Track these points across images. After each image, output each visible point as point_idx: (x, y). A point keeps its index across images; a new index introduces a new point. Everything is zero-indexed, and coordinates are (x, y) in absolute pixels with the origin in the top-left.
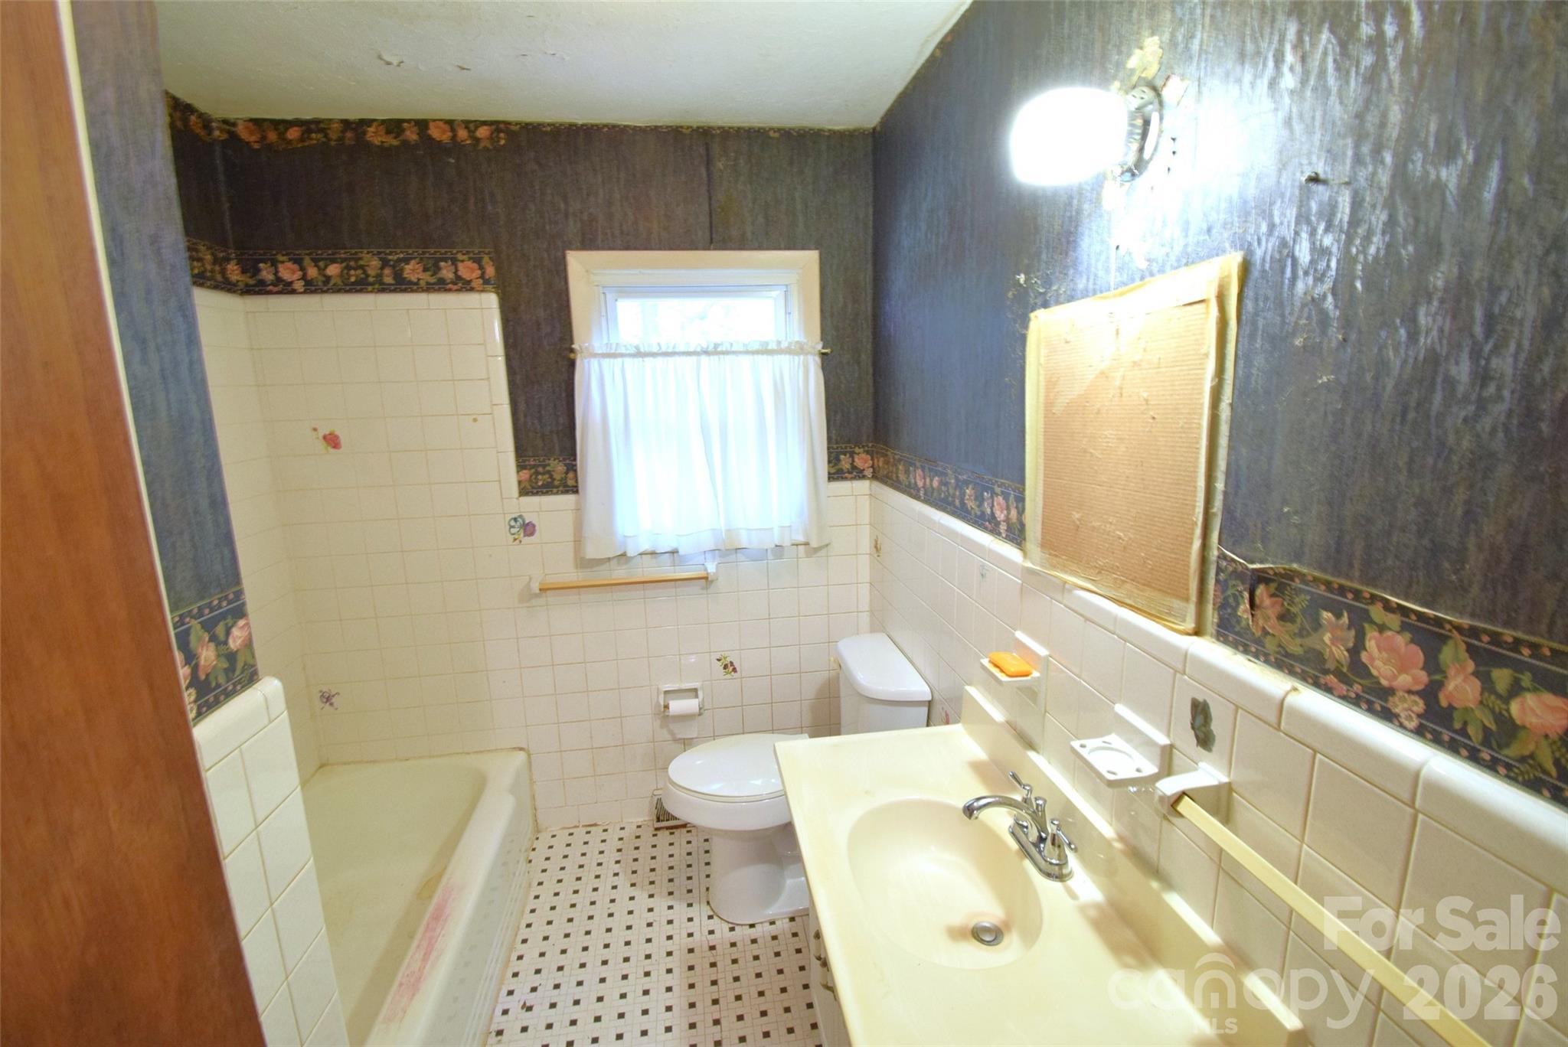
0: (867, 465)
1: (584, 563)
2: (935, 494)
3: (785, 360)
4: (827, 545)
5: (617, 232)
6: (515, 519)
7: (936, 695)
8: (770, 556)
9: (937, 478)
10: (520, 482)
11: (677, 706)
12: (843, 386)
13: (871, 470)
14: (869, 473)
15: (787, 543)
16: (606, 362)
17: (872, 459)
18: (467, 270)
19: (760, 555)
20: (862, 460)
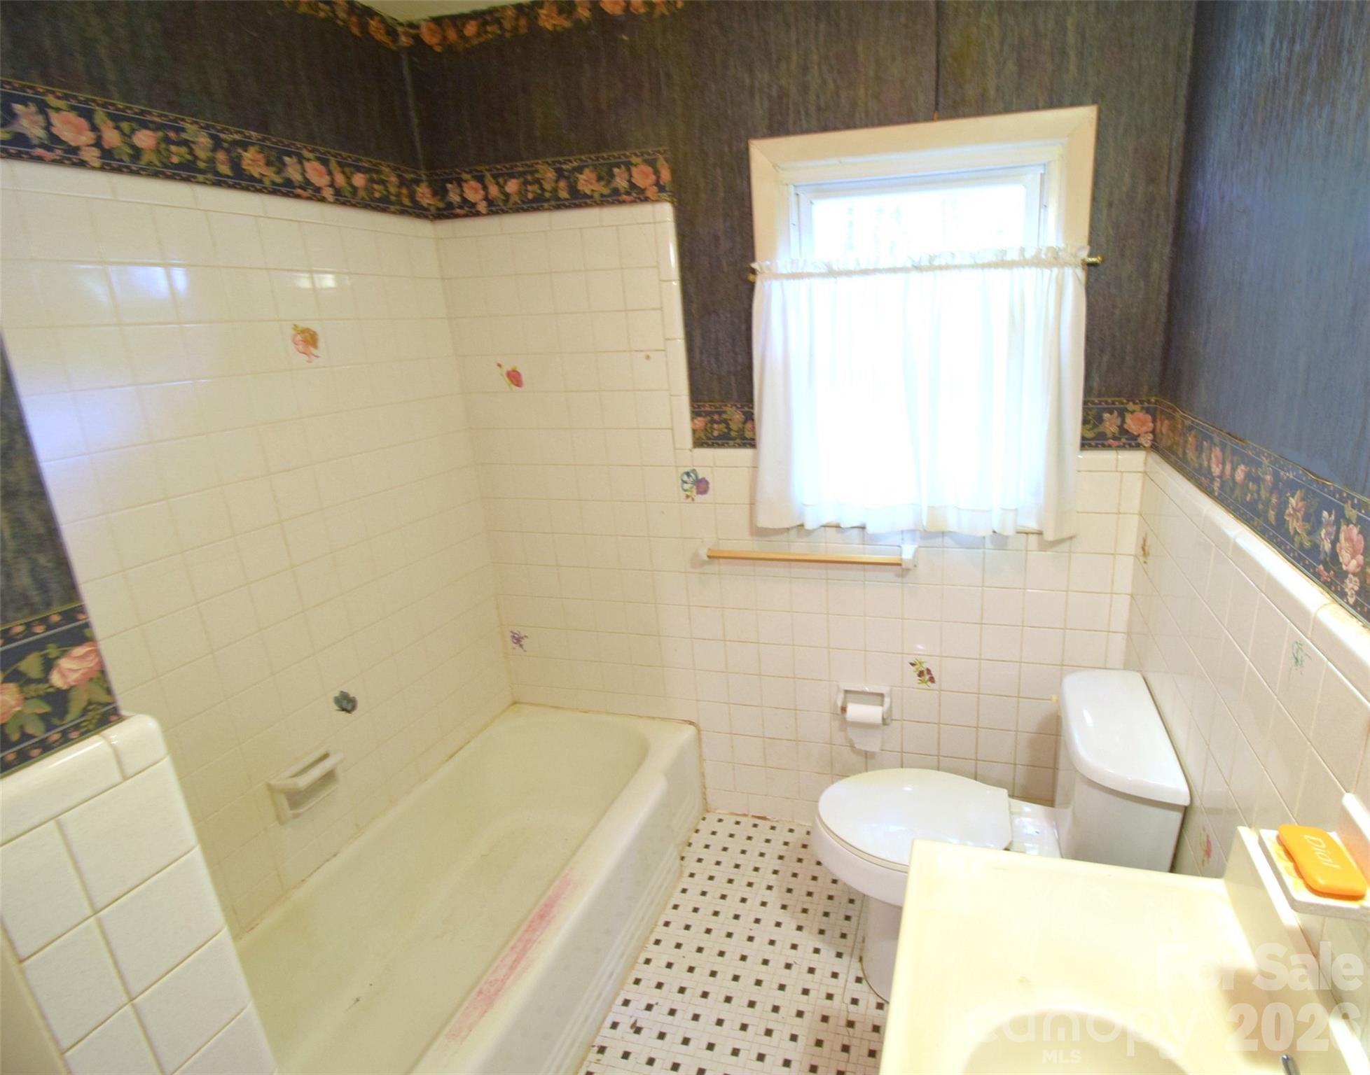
0: (1145, 429)
1: (760, 532)
2: (1237, 492)
3: (1029, 277)
4: (1071, 538)
5: (812, 109)
6: (688, 474)
7: (1197, 802)
8: (988, 545)
9: (1242, 467)
10: (694, 431)
11: (856, 711)
12: (1117, 312)
13: (1151, 436)
14: (1146, 440)
15: (1009, 531)
16: (790, 285)
17: (1154, 421)
18: (643, 176)
19: (971, 543)
20: (1137, 422)
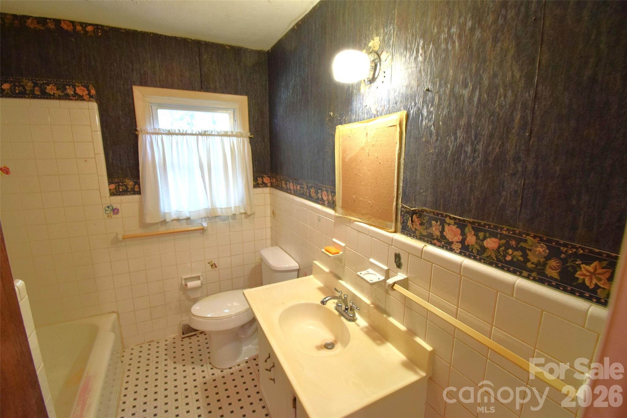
0: (268, 182)
1: (143, 225)
2: (298, 192)
3: (235, 139)
4: (253, 213)
5: (157, 80)
6: (108, 207)
7: (301, 267)
8: (230, 219)
9: (299, 186)
10: (110, 190)
11: (191, 284)
12: (258, 150)
13: (270, 184)
14: (269, 185)
15: (238, 213)
16: (154, 137)
17: (270, 179)
18: (80, 90)
19: (225, 219)
20: (266, 180)
